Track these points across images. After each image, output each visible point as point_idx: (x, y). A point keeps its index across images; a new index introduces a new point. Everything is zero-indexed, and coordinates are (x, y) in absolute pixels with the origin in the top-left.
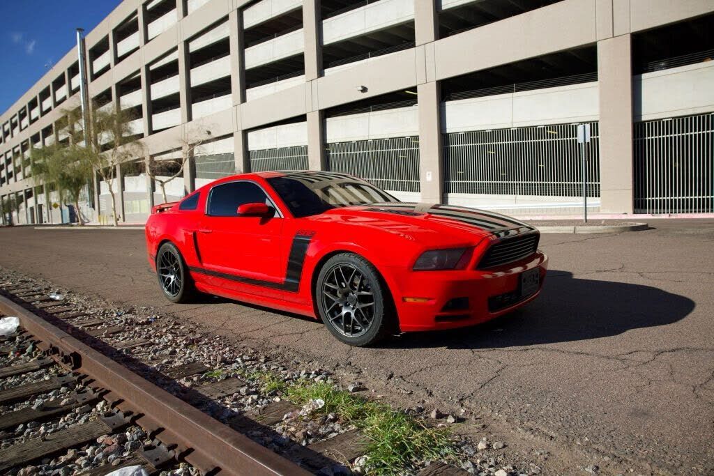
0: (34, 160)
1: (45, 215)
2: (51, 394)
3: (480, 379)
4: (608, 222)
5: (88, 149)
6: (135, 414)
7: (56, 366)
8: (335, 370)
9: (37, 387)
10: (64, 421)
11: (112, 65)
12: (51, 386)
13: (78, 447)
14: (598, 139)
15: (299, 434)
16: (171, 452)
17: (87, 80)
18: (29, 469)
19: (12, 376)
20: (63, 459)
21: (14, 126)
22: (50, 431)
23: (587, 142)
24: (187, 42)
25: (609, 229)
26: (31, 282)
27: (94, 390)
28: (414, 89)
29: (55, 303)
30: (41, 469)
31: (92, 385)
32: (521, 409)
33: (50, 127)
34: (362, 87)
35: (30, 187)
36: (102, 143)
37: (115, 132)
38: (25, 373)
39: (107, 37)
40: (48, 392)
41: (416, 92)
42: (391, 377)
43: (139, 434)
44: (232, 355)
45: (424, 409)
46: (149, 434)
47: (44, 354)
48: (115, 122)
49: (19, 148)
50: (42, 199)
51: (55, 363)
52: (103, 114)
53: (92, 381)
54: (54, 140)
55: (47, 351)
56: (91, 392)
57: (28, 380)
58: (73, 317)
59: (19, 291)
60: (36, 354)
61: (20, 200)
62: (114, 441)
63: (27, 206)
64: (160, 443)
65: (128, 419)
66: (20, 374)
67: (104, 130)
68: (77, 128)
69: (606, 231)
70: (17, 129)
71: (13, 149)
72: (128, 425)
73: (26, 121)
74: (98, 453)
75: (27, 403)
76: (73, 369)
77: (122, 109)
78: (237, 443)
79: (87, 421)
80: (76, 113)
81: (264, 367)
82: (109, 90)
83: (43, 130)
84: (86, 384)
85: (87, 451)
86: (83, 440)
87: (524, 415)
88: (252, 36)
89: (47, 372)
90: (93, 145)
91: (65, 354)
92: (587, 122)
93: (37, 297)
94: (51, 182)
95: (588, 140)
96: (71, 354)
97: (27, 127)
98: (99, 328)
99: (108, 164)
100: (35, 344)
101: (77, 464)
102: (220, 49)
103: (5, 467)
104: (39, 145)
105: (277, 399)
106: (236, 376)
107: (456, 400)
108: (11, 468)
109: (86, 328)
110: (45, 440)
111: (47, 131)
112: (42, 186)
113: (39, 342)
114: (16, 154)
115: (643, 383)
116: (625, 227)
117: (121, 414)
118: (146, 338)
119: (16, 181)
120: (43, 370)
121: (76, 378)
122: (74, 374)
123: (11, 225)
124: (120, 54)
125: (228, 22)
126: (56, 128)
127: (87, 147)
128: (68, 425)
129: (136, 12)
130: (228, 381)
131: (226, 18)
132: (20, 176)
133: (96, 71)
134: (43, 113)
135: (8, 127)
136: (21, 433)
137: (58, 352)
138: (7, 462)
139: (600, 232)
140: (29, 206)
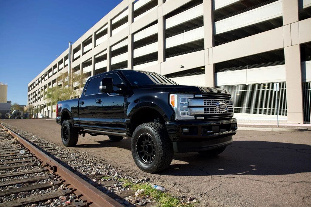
0: (48, 92)
1: (50, 115)
2: (45, 181)
3: (211, 188)
4: (288, 127)
5: (69, 89)
6: (74, 189)
7: (48, 171)
8: (154, 180)
9: (40, 178)
10: (48, 190)
11: (81, 56)
12: (45, 178)
13: (52, 199)
14: (285, 89)
15: (133, 201)
16: (84, 203)
17: (71, 61)
18: (35, 204)
19: (32, 173)
20: (46, 203)
21: (42, 79)
22: (43, 193)
23: (278, 91)
24: (111, 47)
25: (288, 130)
26: (42, 140)
27: (60, 180)
28: (204, 67)
29: (50, 149)
30: (38, 205)
31: (60, 178)
32: (225, 200)
33: (56, 79)
34: (182, 66)
35: (46, 103)
36: (75, 86)
37: (80, 83)
38: (37, 173)
39: (80, 45)
40: (44, 180)
41: (205, 68)
42: (175, 184)
43: (74, 197)
44: (114, 172)
45: (185, 197)
46: (77, 196)
47: (44, 167)
48: (80, 78)
49: (43, 88)
50: (50, 108)
51: (47, 170)
52: (76, 75)
53: (60, 177)
54: (57, 85)
55: (45, 165)
56: (59, 181)
57: (37, 175)
58: (56, 154)
59: (38, 143)
60: (41, 166)
61: (41, 108)
62: (65, 198)
63: (44, 111)
64: (81, 200)
65: (71, 191)
66: (35, 173)
67: (76, 81)
68: (66, 80)
69: (287, 131)
70: (44, 80)
71: (41, 88)
72: (71, 193)
73: (47, 77)
74: (59, 202)
75: (36, 183)
76: (54, 172)
77: (84, 73)
78: (107, 199)
79: (56, 191)
80: (66, 74)
81: (126, 177)
82: (79, 66)
83: (53, 81)
84: (58, 178)
85: (55, 201)
86: (54, 197)
87: (225, 202)
88: (137, 45)
89: (44, 173)
90: (71, 87)
91: (51, 166)
92: (278, 82)
93: (44, 146)
94: (54, 101)
95: (278, 90)
96: (54, 167)
97: (47, 79)
98: (65, 159)
99: (76, 95)
100: (41, 163)
101: (51, 205)
102: (124, 50)
103: (27, 203)
104: (51, 87)
105: (128, 189)
106: (114, 180)
107: (199, 194)
108: (29, 203)
109: (60, 159)
110: (41, 196)
111: (54, 81)
112: (50, 103)
113: (43, 162)
114: (42, 90)
115: (281, 194)
116: (296, 130)
117: (69, 189)
118: (82, 164)
119: (41, 100)
120: (43, 172)
121: (54, 176)
122: (54, 174)
123: (37, 118)
124: (84, 51)
125: (127, 39)
126: (58, 80)
127: (69, 88)
128: (50, 192)
129: (92, 35)
130: (111, 181)
131: (127, 37)
132: (42, 98)
133: (75, 58)
134: (54, 74)
135: (40, 79)
136: (33, 193)
137: (49, 166)
138: (28, 202)
139: (284, 131)
140: (45, 111)
